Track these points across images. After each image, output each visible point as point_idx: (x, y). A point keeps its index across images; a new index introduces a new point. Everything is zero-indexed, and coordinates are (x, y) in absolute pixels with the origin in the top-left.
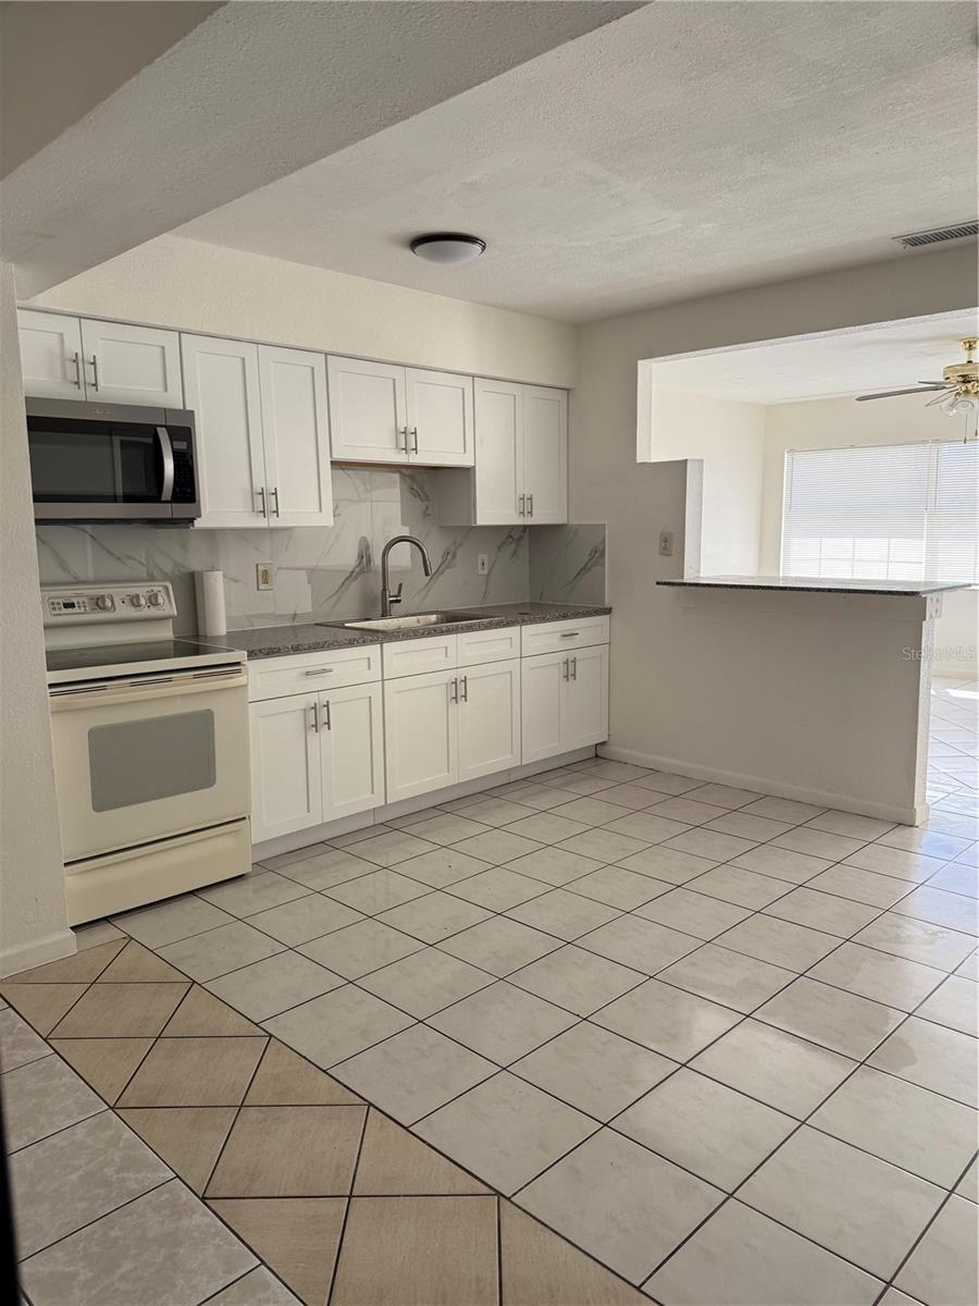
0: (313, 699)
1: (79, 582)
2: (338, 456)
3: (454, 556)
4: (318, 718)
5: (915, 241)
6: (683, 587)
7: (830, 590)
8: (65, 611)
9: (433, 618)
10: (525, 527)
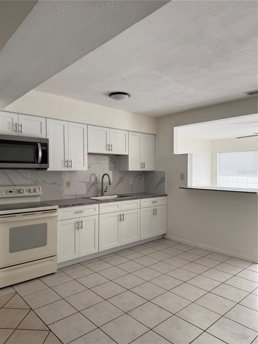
0: (78, 220)
1: (14, 185)
2: (90, 151)
3: (123, 179)
4: (79, 226)
5: (251, 93)
6: (187, 189)
7: (230, 191)
8: (9, 193)
9: (116, 196)
10: (143, 171)
